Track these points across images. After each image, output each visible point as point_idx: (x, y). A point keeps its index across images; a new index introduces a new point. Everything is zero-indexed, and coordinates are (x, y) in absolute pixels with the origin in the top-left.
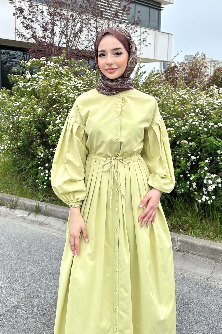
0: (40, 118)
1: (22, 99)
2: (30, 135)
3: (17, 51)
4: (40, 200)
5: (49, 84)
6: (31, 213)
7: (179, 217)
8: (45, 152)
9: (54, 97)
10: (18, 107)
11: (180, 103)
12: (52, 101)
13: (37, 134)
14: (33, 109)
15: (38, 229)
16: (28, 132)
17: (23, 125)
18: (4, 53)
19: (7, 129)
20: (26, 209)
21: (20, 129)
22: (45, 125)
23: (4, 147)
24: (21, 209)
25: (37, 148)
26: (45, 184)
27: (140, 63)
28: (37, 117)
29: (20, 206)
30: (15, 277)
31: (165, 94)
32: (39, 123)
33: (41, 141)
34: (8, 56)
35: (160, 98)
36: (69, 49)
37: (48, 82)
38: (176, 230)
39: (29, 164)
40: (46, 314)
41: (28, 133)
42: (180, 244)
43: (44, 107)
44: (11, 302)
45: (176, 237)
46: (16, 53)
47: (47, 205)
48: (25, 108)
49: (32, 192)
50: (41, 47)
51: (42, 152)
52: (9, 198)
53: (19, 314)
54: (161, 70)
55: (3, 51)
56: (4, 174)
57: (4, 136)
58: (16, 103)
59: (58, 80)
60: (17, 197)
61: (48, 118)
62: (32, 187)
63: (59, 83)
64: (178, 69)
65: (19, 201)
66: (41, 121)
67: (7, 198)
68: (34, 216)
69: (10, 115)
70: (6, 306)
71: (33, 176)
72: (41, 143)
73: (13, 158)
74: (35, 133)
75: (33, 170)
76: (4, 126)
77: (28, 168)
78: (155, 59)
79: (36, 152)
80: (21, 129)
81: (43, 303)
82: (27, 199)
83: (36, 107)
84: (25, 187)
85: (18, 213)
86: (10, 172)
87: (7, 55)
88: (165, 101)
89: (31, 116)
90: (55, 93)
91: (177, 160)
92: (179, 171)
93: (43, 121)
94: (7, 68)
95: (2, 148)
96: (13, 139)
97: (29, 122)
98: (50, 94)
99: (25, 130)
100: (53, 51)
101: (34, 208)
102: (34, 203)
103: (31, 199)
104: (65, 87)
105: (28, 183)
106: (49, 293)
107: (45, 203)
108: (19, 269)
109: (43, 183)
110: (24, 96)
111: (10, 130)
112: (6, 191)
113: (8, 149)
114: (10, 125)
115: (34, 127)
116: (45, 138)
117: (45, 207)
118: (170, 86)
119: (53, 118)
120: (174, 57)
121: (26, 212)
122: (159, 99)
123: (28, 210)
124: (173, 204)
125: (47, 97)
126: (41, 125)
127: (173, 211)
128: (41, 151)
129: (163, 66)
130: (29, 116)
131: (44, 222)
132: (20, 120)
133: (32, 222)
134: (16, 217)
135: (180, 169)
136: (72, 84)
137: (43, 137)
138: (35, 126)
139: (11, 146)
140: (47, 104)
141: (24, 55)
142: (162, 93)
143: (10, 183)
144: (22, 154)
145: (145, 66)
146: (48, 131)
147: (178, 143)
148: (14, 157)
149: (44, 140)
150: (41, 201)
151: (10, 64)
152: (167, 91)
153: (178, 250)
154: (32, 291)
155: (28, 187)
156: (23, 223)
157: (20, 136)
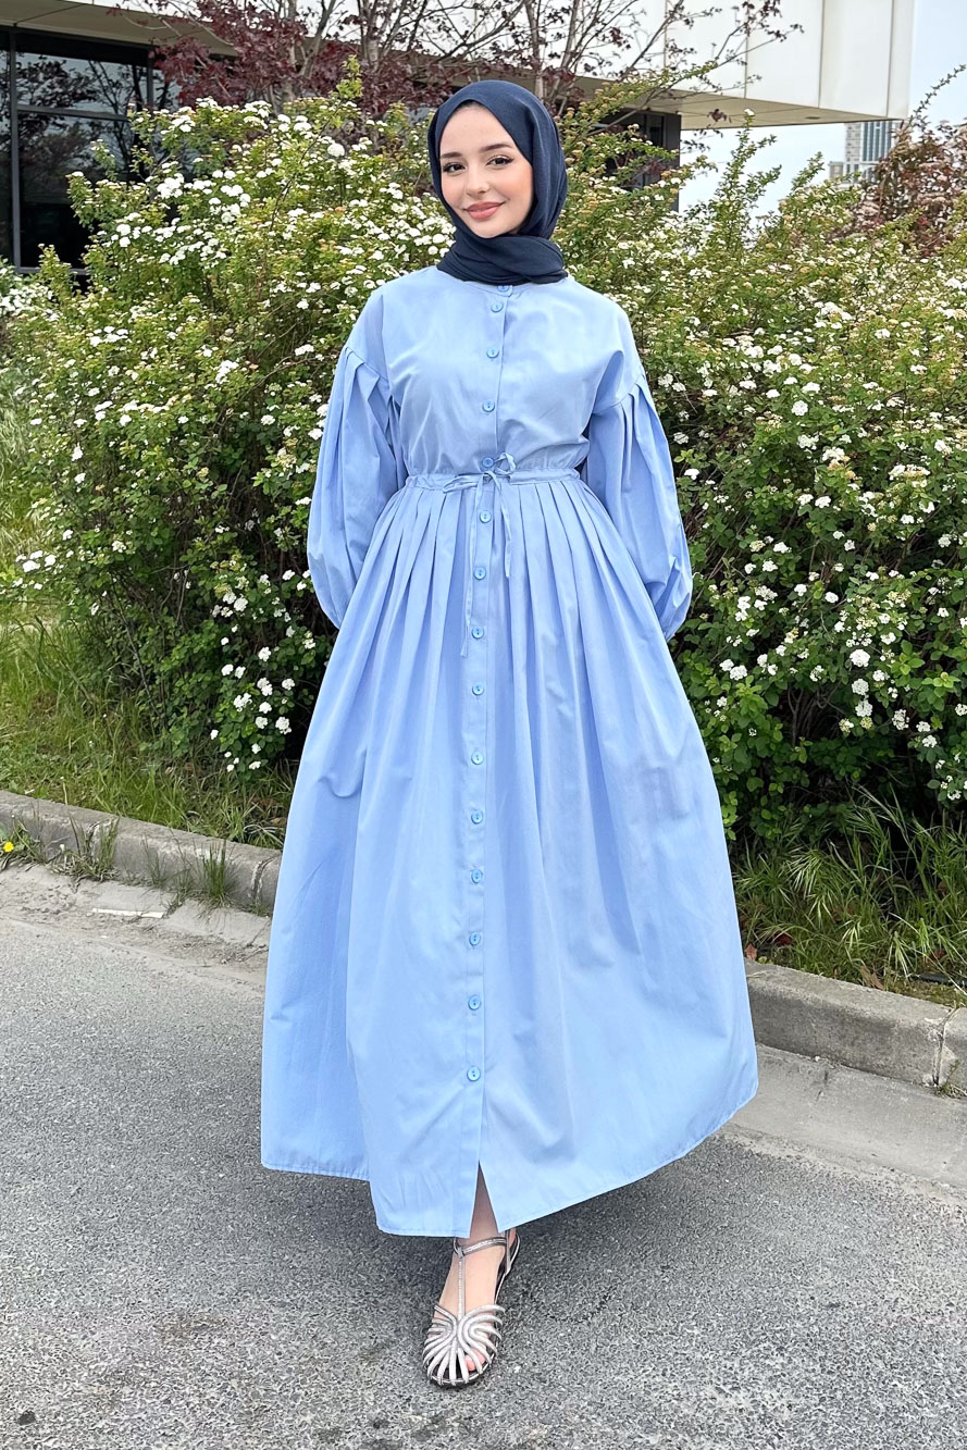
0: (229, 412)
1: (131, 310)
2: (174, 499)
3: (98, 60)
4: (231, 837)
5: (273, 233)
6: (183, 900)
7: (948, 921)
8: (254, 585)
9: (303, 304)
10: (114, 352)
11: (956, 338)
12: (293, 326)
13: (215, 494)
14: (191, 364)
15: (222, 981)
16: (165, 485)
17: (141, 447)
18: (33, 70)
19: (59, 467)
20: (159, 882)
21: (122, 467)
22: (256, 448)
23: (42, 560)
24: (129, 882)
25: (213, 566)
26: (256, 749)
27: (747, 127)
28: (212, 406)
29: (125, 865)
30: (109, 1227)
31: (880, 291)
32: (222, 439)
33: (232, 530)
34: (52, 87)
35: (851, 311)
36: (376, 54)
37: (268, 223)
38: (933, 987)
39: (171, 648)
40: (270, 1414)
41: (166, 490)
42: (953, 1057)
43: (247, 354)
44: (87, 1352)
45: (932, 1021)
46: (94, 69)
47: (267, 861)
48: (150, 361)
49: (188, 795)
50: (227, 42)
51: (239, 586)
52: (67, 824)
53: (131, 1412)
54: (852, 163)
55: (27, 60)
56: (40, 700)
57: (40, 506)
58: (103, 335)
59: (319, 215)
60: (110, 816)
61: (269, 413)
62: (186, 767)
63: (324, 231)
64: (947, 159)
65: (122, 837)
66: (235, 425)
67: (56, 825)
68: (202, 915)
69: (71, 398)
70: (64, 1372)
71: (190, 713)
72: (232, 539)
73: (88, 616)
74: (204, 487)
75: (193, 681)
76: (41, 451)
77: (165, 667)
78: (821, 107)
79: (208, 588)
80: (127, 469)
81: (251, 1357)
82: (162, 827)
83: (208, 353)
84: (152, 767)
85: (118, 899)
86: (69, 693)
87: (48, 83)
88: (880, 325)
89: (181, 397)
90: (309, 282)
91: (942, 627)
92: (949, 686)
93: (242, 425)
94: (47, 149)
95: (29, 566)
96: (85, 519)
97: (173, 434)
98: (281, 287)
99: (148, 473)
100: (293, 61)
101: (199, 874)
102: (199, 851)
103: (183, 827)
104: (361, 251)
105: (165, 749)
106: (283, 1305)
107: (257, 850)
108: (127, 1188)
109: (243, 748)
110: (142, 296)
111: (73, 474)
112: (51, 791)
113: (64, 573)
114: (70, 445)
115: (196, 460)
116: (255, 514)
117: (255, 871)
118: (907, 246)
119: (299, 410)
120: (925, 98)
121: (158, 893)
122: (846, 316)
123: (170, 883)
124: (919, 854)
125: (267, 303)
126: (236, 447)
127: (919, 889)
128: (232, 583)
129: (862, 142)
130: (174, 398)
131: (250, 945)
132: (124, 420)
133: (192, 944)
134: (109, 922)
135: (958, 672)
136: (393, 233)
137: (243, 509)
138: (202, 451)
139: (75, 556)
140: (262, 339)
141: (137, 80)
142: (862, 285)
143: (74, 749)
144: (133, 599)
145: (773, 139)
146: (270, 481)
147: (944, 541)
148: (93, 613)
149: (250, 525)
150: (235, 840)
151: (63, 126)
152: (891, 274)
153: (942, 1091)
154: (195, 1299)
155: (165, 765)
156: (144, 951)
157: (123, 506)
